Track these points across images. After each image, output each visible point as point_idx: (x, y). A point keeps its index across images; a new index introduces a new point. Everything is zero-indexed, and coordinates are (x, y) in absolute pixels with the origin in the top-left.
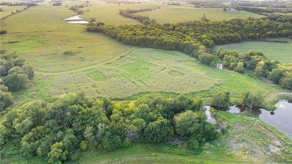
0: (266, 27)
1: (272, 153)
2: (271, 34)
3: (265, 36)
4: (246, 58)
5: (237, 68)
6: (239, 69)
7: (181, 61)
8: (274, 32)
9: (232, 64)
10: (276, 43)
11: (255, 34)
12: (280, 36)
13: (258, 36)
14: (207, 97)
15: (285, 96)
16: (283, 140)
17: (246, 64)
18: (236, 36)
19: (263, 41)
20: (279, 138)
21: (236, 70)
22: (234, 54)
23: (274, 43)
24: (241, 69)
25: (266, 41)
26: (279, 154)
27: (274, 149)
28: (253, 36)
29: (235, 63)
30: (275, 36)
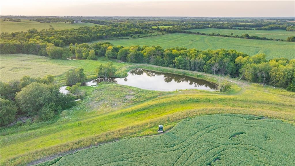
0: (110, 30)
1: (129, 100)
2: (115, 34)
3: (111, 36)
4: (96, 47)
5: (90, 56)
6: (91, 57)
7: (26, 60)
8: (117, 33)
9: (84, 54)
10: (120, 40)
11: (102, 34)
12: (122, 35)
13: (105, 36)
14: (62, 80)
15: (133, 67)
16: (136, 90)
17: (97, 52)
18: (85, 36)
19: (110, 39)
20: (133, 90)
21: (89, 58)
22: (85, 46)
23: (119, 40)
24: (94, 56)
25: (112, 39)
26: (134, 99)
27: (130, 97)
28: (100, 35)
29: (86, 52)
30: (119, 36)
